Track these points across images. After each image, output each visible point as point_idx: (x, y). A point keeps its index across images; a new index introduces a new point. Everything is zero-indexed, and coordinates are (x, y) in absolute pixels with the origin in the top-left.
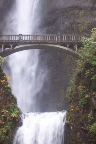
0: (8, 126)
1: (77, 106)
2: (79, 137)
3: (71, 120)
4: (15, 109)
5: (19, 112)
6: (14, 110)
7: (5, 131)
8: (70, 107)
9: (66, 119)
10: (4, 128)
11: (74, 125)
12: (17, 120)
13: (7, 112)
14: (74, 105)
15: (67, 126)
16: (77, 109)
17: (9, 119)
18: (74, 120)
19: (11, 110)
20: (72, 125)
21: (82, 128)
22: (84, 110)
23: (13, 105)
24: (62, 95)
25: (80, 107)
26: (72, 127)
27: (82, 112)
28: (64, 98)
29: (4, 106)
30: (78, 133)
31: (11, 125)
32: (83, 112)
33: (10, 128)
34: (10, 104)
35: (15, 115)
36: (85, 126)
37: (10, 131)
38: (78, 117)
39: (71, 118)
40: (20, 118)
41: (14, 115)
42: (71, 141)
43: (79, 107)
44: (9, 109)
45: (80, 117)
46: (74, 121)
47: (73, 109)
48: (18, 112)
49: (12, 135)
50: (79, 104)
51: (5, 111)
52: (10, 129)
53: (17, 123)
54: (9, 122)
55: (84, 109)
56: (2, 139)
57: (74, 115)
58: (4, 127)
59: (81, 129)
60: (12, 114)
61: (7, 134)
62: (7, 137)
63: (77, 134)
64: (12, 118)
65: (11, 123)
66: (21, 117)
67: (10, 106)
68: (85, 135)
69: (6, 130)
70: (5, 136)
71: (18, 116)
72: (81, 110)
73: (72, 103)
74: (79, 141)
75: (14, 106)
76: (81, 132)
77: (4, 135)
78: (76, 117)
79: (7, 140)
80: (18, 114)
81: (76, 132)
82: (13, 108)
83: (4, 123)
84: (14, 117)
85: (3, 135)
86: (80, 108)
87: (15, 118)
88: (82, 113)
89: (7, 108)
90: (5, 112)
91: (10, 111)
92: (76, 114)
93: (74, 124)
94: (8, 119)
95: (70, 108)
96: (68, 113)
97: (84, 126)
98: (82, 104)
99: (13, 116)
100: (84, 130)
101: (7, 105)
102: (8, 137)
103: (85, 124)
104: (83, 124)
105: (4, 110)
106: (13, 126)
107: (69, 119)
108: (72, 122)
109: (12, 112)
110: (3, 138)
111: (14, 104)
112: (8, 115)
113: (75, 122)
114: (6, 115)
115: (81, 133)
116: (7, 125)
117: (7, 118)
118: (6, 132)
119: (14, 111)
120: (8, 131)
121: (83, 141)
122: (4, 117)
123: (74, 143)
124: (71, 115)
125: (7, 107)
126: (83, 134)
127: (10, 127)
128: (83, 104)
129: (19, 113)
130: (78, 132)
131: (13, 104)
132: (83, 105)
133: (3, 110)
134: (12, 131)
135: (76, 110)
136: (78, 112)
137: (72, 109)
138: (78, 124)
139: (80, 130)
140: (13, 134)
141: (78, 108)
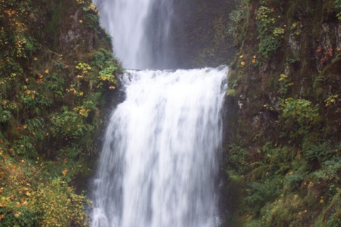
0: (91, 102)
1: (253, 55)
2: (257, 126)
3: (240, 88)
4: (107, 62)
5: (116, 68)
6: (106, 64)
7: (84, 113)
8: (238, 56)
9: (229, 85)
10: (82, 107)
11: (245, 99)
12: (114, 88)
13: (90, 68)
14: (246, 53)
15: (230, 102)
16: (254, 61)
17: (93, 86)
18: (246, 87)
19: (99, 65)
20: (241, 99)
21: (265, 106)
22: (269, 66)
23: (103, 52)
24: (220, 29)
25: (261, 58)
26: (241, 105)
27: (265, 70)
28: (223, 37)
29: (81, 56)
30: (256, 119)
31: (98, 100)
32: (268, 70)
33: (97, 106)
34: (97, 50)
35: (109, 76)
36: (272, 102)
37: (97, 113)
38: (255, 82)
39: (239, 83)
40: (119, 82)
41: (105, 76)
42: (238, 136)
43: (259, 57)
44: (93, 63)
45: (260, 80)
46: (248, 90)
47: (244, 61)
48: (114, 68)
49: (101, 122)
50: (258, 49)
51: (85, 67)
52: (97, 109)
53: (112, 94)
54: (95, 92)
55: (270, 62)
56: (79, 132)
57: (246, 76)
58: (82, 105)
59: (263, 110)
60: (100, 73)
61: (89, 120)
62: (90, 126)
63: (252, 121)
64: (101, 83)
65: (98, 94)
66: (121, 79)
67: (96, 56)
68: (271, 121)
69: (88, 110)
70: (84, 123)
71: (116, 78)
72: (262, 64)
73: (241, 48)
74: (257, 137)
75: (105, 55)
76: (262, 115)
77: (82, 122)
78: (251, 80)
79: (90, 134)
80: (114, 73)
81: (250, 116)
82: (103, 58)
83: (81, 94)
84: (106, 80)
85: (80, 122)
86: (260, 60)
87: (107, 83)
88: (265, 72)
89: (89, 61)
90: (85, 69)
91: (97, 67)
92: (252, 75)
93: (247, 96)
94: (91, 84)
95: (237, 60)
96: (234, 71)
97: (269, 103)
98: (265, 50)
99: (104, 78)
100: (269, 111)
101: (89, 52)
102: (91, 128)
103: (272, 97)
104: (267, 97)
105: (82, 65)
106: (104, 102)
107: (234, 85)
108: (242, 92)
109: (100, 70)
110: (81, 130)
111: (106, 49)
112: (92, 76)
113: (249, 93)
114: (86, 75)
115: (262, 119)
116: (90, 99)
117: (88, 82)
118: (86, 115)
119: (106, 66)
120: (92, 113)
121: (266, 136)
122: (82, 81)
123: (245, 140)
124: (239, 77)
125: (90, 57)
126: (268, 120)
127: (97, 103)
128: (268, 50)
129: (118, 72)
130: (255, 115)
131: (103, 49)
132: (269, 52)
133: (80, 64)
134: (100, 113)
135: (252, 65)
136: (256, 68)
137: (243, 63)
138: (255, 97)
139: (261, 111)
140: (103, 119)
141: (256, 59)
